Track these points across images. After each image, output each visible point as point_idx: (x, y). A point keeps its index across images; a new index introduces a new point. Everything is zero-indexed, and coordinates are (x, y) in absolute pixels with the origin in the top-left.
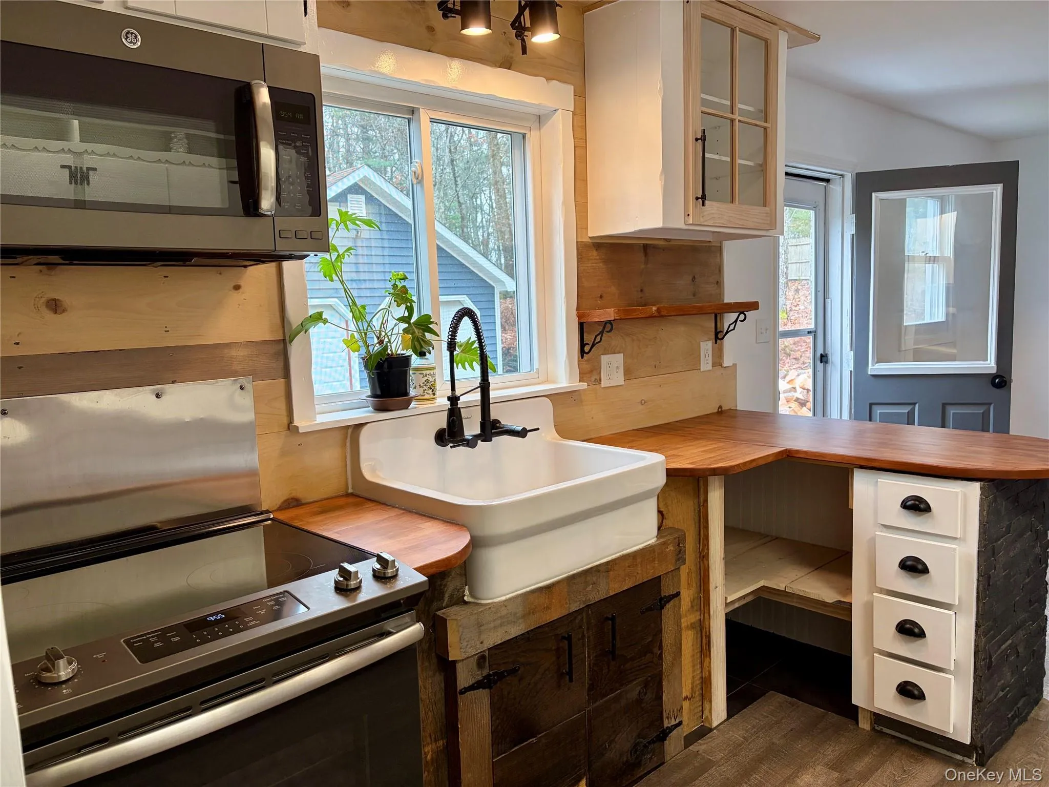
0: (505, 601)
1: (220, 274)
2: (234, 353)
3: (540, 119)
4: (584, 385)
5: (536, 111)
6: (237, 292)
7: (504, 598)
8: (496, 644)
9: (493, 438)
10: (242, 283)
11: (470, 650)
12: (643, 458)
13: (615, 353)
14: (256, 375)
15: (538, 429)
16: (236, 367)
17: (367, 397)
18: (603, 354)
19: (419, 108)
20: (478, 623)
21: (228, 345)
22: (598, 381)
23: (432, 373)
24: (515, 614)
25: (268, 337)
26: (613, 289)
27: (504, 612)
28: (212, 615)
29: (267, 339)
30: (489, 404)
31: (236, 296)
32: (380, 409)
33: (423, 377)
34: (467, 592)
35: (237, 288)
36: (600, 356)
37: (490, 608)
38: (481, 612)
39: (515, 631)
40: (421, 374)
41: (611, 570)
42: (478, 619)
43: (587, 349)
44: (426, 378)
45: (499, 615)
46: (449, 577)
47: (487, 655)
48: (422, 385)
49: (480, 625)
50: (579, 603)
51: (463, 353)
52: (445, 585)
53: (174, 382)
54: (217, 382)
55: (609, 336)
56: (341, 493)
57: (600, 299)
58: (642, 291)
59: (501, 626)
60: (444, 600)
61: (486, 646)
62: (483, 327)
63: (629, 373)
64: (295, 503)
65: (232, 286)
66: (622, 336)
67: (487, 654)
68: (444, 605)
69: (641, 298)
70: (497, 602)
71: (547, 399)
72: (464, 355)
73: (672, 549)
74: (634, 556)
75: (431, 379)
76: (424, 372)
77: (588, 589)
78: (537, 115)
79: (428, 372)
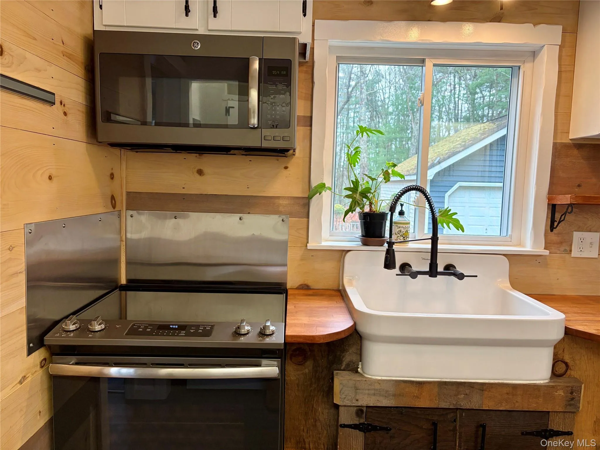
0: (379, 380)
1: (278, 160)
2: (281, 202)
3: (534, 54)
4: (547, 253)
5: (532, 49)
6: (287, 170)
7: (380, 378)
8: (368, 405)
9: (438, 276)
10: (289, 166)
11: (347, 402)
12: (548, 314)
14: (291, 215)
15: (476, 276)
16: (281, 209)
17: (359, 236)
18: (575, 231)
19: (425, 59)
20: (355, 387)
21: (278, 198)
22: (568, 251)
23: (404, 227)
24: (387, 391)
25: (300, 195)
27: (377, 387)
28: (173, 325)
29: (300, 196)
30: (437, 252)
31: (285, 172)
32: (365, 244)
33: (398, 228)
34: (360, 366)
35: (286, 168)
36: (568, 231)
37: (366, 380)
38: (359, 380)
39: (385, 402)
40: (396, 226)
41: (486, 390)
42: (355, 384)
43: (556, 224)
44: (399, 229)
45: (373, 387)
46: (347, 352)
47: (365, 411)
48: (396, 233)
49: (356, 389)
50: (449, 403)
51: (442, 217)
52: (343, 357)
53: (249, 213)
54: (270, 216)
56: (335, 289)
59: (374, 395)
60: (342, 365)
61: (360, 403)
62: (433, 200)
64: (306, 287)
65: (284, 166)
67: (365, 409)
68: (342, 368)
70: (374, 379)
71: (505, 257)
72: (442, 218)
73: (562, 394)
74: (515, 387)
75: (403, 230)
76: (399, 225)
77: (459, 396)
78: (532, 52)
79: (401, 225)
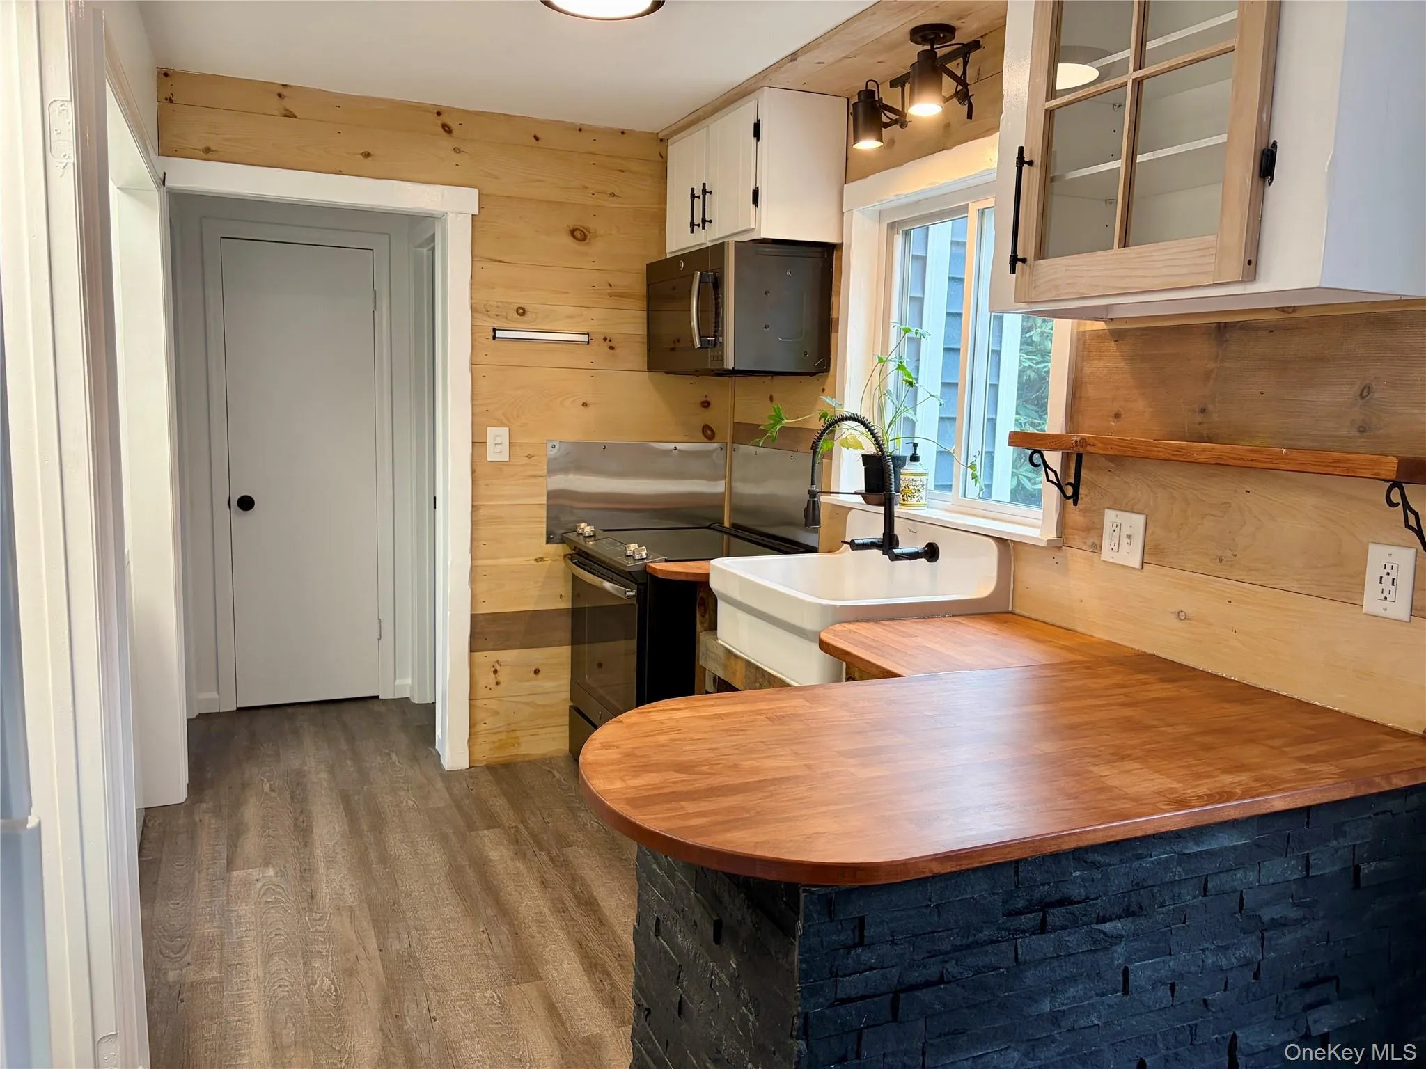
13: (1133, 512)
18: (1108, 508)
19: (969, 204)
22: (1098, 547)
26: (1140, 405)
36: (1104, 509)
55: (1126, 482)
57: (1116, 420)
58: (1203, 411)
63: (1153, 553)
66: (1149, 486)
69: (1200, 423)
71: (993, 542)
